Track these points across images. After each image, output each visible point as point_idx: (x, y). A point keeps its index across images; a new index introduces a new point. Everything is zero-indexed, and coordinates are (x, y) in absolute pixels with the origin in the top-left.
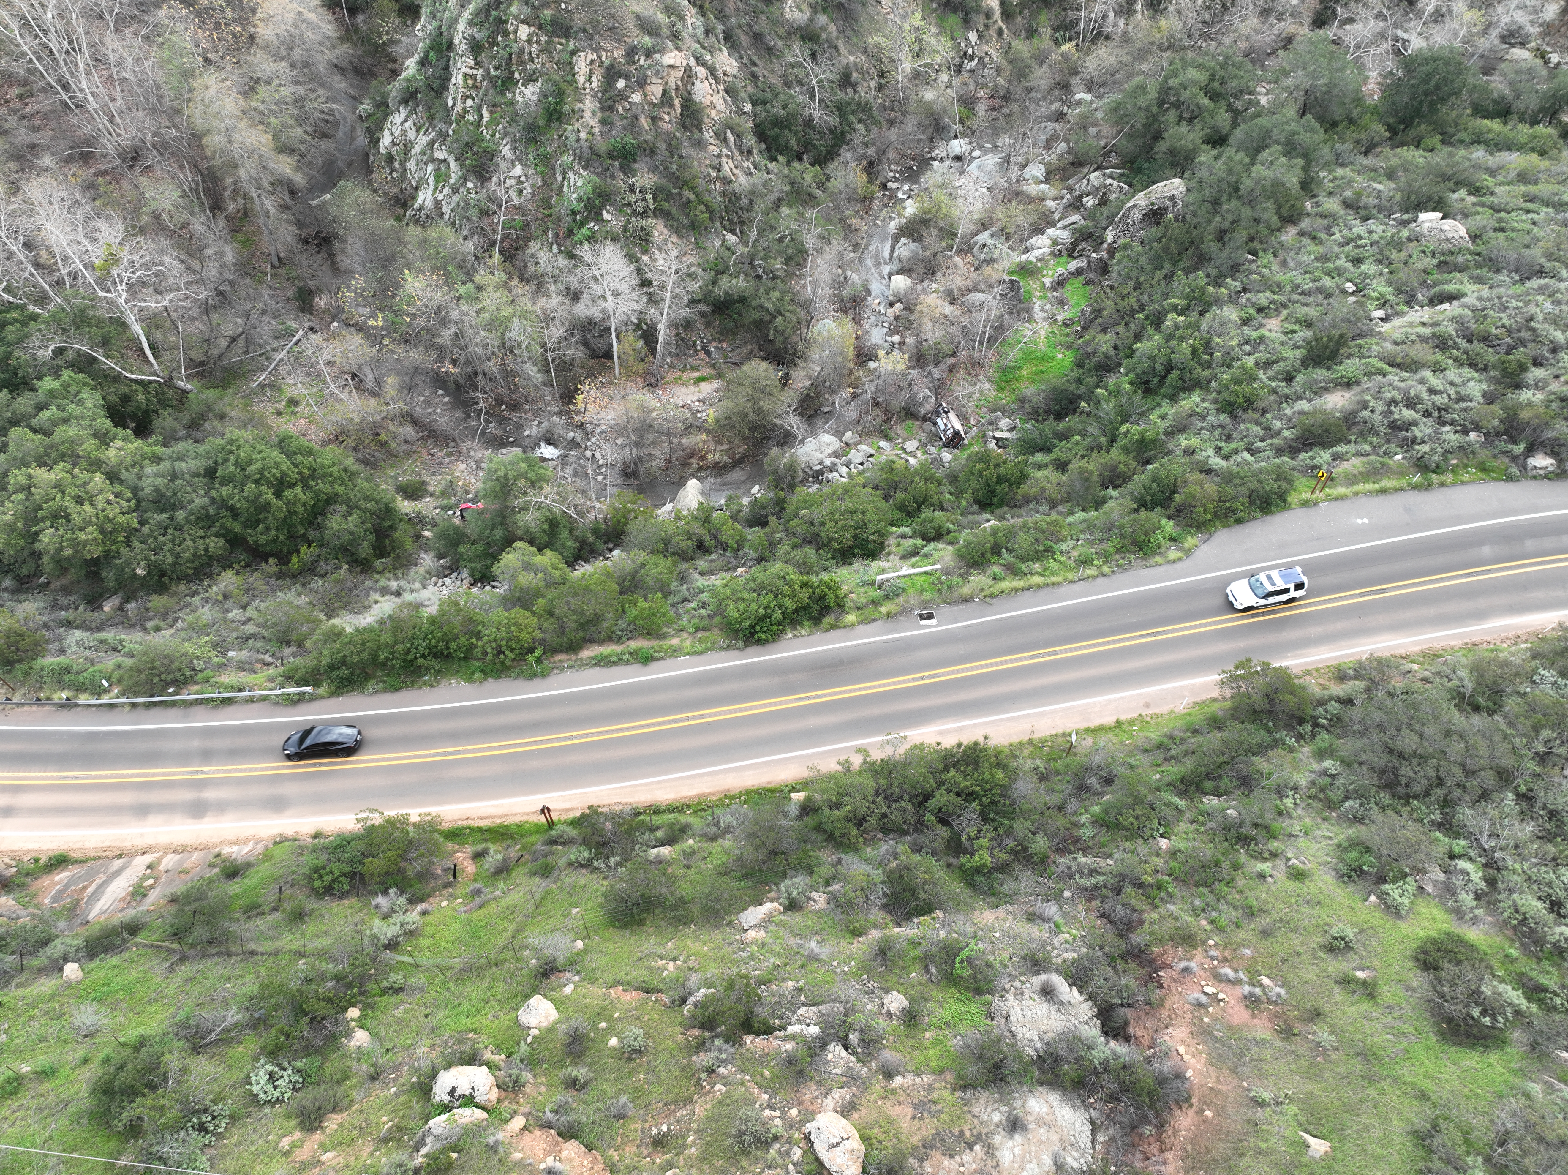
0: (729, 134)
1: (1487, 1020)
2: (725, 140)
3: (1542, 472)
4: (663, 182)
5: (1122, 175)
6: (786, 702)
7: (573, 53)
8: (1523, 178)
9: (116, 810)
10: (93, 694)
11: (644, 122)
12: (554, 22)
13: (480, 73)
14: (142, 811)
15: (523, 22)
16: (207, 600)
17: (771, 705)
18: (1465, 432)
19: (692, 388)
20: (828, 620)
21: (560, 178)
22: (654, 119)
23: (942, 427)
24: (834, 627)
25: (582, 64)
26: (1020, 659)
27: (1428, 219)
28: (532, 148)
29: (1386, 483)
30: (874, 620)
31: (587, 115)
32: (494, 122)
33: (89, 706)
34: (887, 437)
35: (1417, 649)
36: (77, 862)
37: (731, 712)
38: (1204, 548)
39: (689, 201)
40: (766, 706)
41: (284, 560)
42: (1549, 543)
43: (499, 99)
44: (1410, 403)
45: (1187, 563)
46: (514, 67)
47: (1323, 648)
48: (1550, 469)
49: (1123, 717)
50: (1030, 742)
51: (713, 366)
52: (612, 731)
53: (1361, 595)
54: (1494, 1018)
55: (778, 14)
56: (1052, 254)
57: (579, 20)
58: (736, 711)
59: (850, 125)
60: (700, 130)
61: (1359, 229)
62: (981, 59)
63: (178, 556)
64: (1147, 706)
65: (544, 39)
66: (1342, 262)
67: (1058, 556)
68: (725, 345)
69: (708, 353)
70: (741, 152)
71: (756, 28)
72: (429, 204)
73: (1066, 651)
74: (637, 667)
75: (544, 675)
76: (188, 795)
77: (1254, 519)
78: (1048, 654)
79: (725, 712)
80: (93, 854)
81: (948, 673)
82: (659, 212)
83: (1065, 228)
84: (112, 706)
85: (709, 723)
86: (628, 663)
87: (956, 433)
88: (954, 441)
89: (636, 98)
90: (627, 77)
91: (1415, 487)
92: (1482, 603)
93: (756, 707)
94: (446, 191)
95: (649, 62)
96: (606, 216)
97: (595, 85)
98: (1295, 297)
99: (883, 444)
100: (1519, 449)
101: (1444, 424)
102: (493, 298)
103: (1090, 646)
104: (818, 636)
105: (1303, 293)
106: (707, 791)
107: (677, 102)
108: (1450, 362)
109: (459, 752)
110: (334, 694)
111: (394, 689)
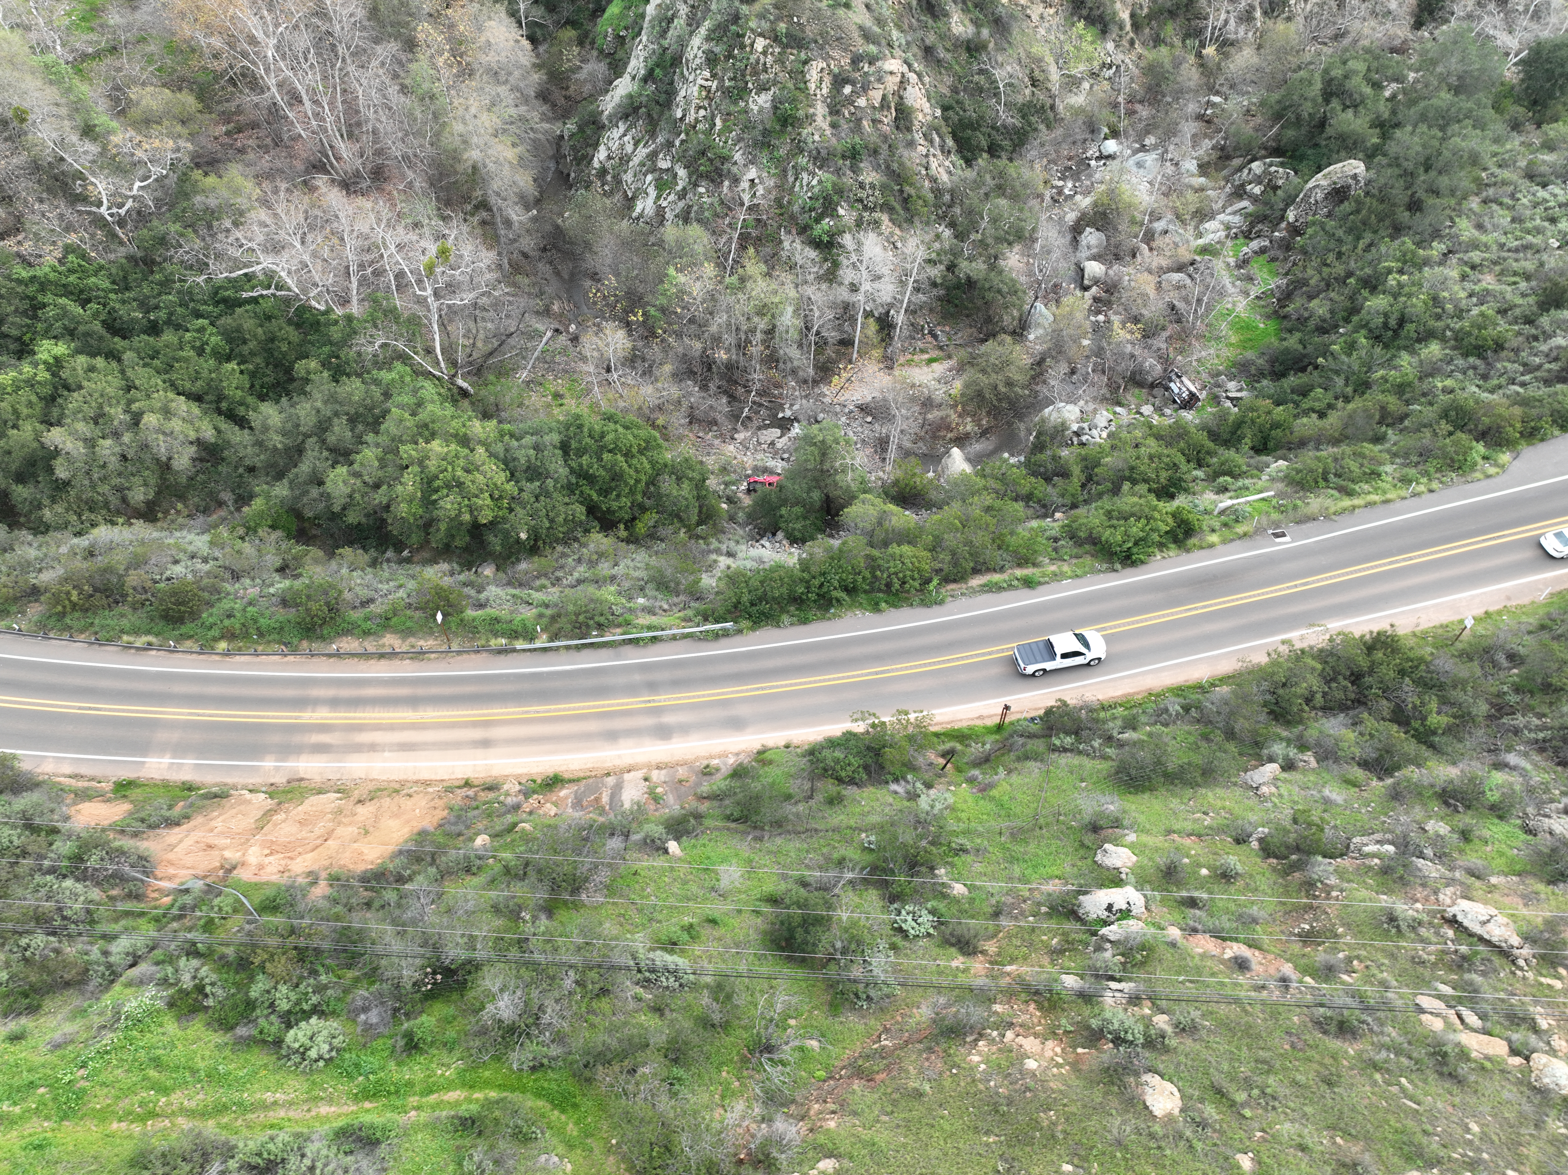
0: (934, 135)
2: (931, 140)
4: (884, 179)
5: (1285, 162)
6: (1177, 613)
7: (805, 62)
9: (587, 737)
10: (525, 639)
11: (867, 125)
12: (788, 35)
13: (714, 85)
14: (612, 736)
15: (761, 35)
17: (1163, 616)
19: (925, 369)
20: (1192, 542)
21: (791, 179)
22: (875, 122)
23: (1176, 391)
24: (1199, 547)
25: (814, 71)
26: (1380, 566)
30: (1232, 540)
31: (819, 119)
32: (727, 129)
33: (524, 650)
34: (1119, 404)
36: (571, 781)
37: (1128, 624)
38: (1517, 463)
39: (910, 196)
40: (1159, 617)
41: (630, 527)
43: (732, 108)
46: (748, 78)
49: (1492, 609)
50: (1415, 634)
51: (941, 348)
55: (945, 29)
57: (810, 31)
58: (1133, 623)
60: (912, 132)
61: (1542, 194)
62: (1118, 67)
63: (552, 521)
65: (777, 50)
67: (1384, 477)
68: (949, 328)
69: (935, 337)
71: (928, 42)
72: (650, 212)
73: (1419, 556)
74: (1026, 591)
75: (941, 603)
76: (649, 721)
78: (1404, 560)
79: (1124, 625)
80: (582, 775)
81: (1318, 581)
82: (886, 207)
83: (1234, 213)
84: (545, 650)
86: (1016, 588)
87: (1192, 395)
88: (1190, 402)
89: (862, 102)
90: (853, 84)
93: (1150, 619)
94: (672, 197)
95: (873, 69)
96: (841, 212)
97: (825, 91)
98: (1505, 254)
99: (1118, 409)
102: (760, 287)
104: (1187, 556)
105: (1509, 250)
109: (888, 671)
110: (753, 629)
111: (804, 621)
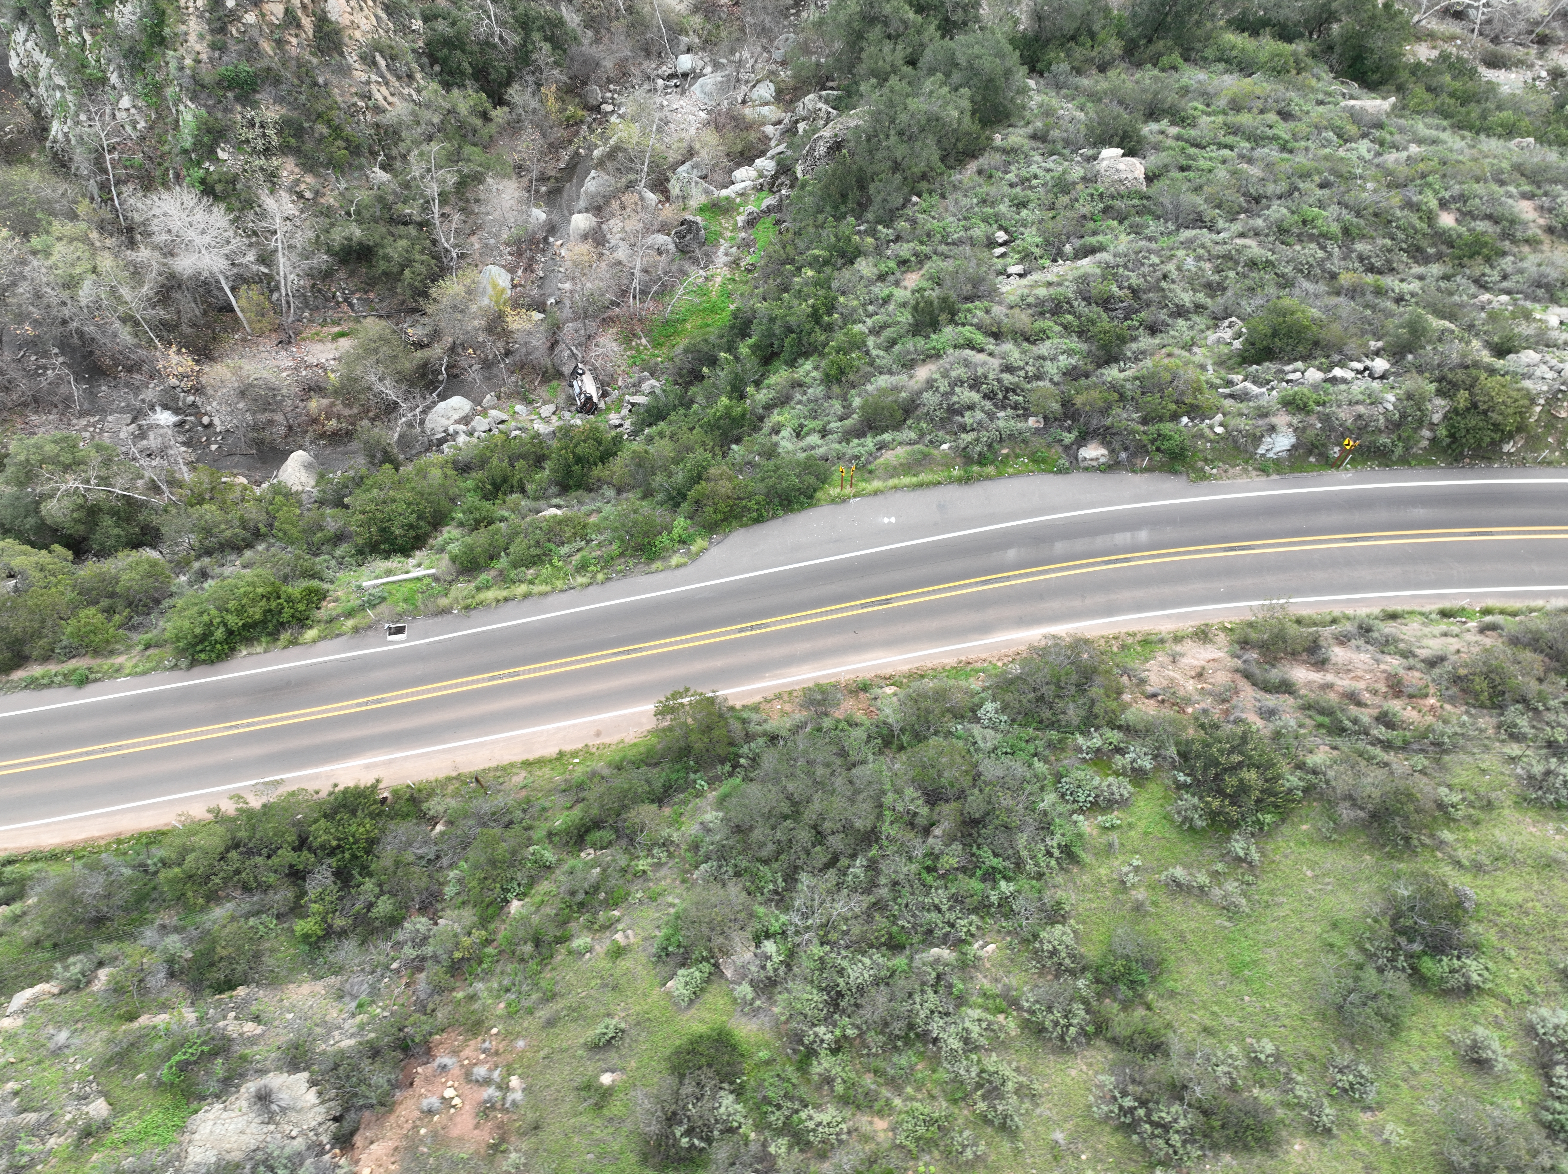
0: (379, 58)
2: (375, 63)
3: (1094, 463)
4: (293, 114)
5: (839, 98)
11: (267, 47)
17: (197, 734)
18: (1026, 416)
19: (329, 345)
20: (285, 636)
21: (173, 112)
24: (293, 642)
26: (478, 681)
27: (1110, 154)
28: (139, 76)
29: (923, 477)
30: (338, 636)
32: (97, 45)
35: (905, 668)
37: (151, 742)
38: (715, 551)
40: (191, 735)
42: (1080, 545)
43: (98, 19)
44: (975, 384)
45: (691, 569)
47: (806, 667)
48: (1103, 460)
49: (568, 748)
51: (355, 320)
52: (16, 766)
53: (863, 606)
54: (695, 1137)
56: (754, 188)
59: (533, 43)
60: (341, 54)
61: (1038, 166)
64: (598, 734)
67: (555, 561)
68: (372, 295)
69: (351, 305)
70: (399, 78)
73: (530, 671)
74: (69, 690)
77: (774, 517)
78: (510, 675)
81: (395, 698)
83: (772, 158)
85: (123, 756)
86: (60, 685)
87: (590, 399)
88: (587, 405)
89: (252, 18)
91: (952, 481)
92: (990, 614)
96: (222, 155)
97: (200, 3)
100: (1069, 438)
101: (1004, 408)
103: (556, 666)
105: (952, 243)
106: (97, 834)
107: (307, 22)
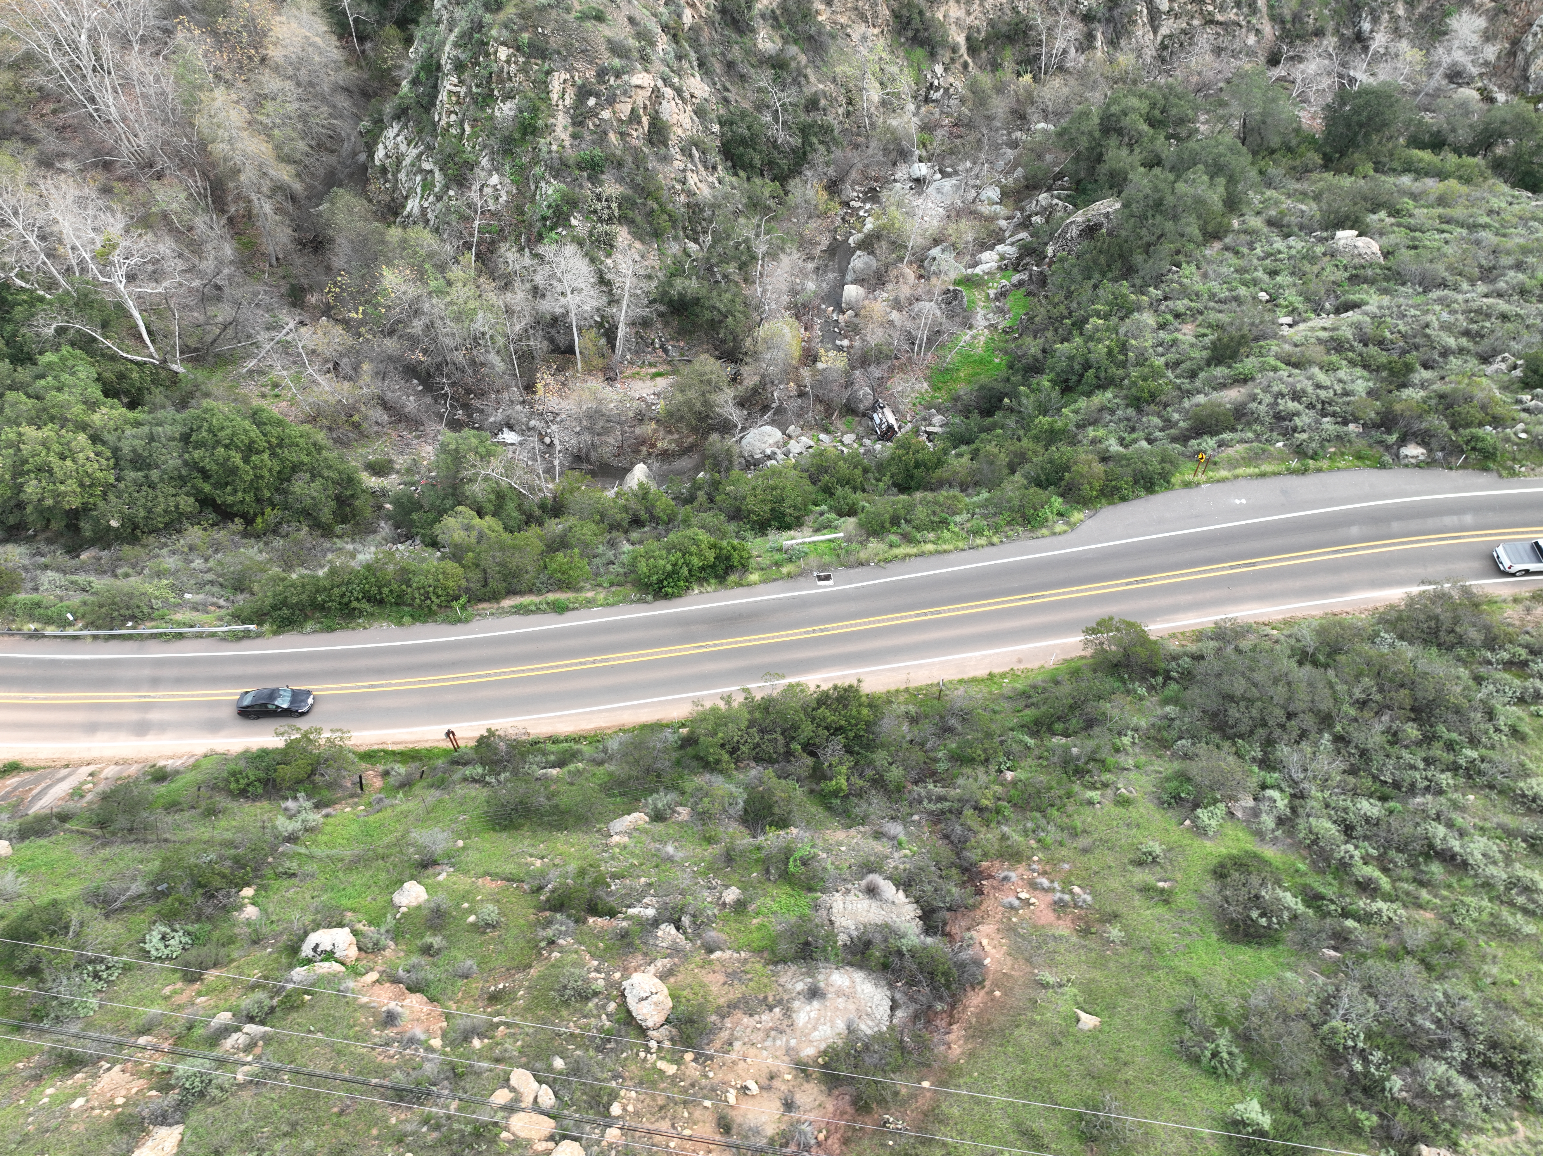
0: (694, 151)
1: (1263, 921)
2: (691, 156)
3: (1413, 461)
4: (629, 192)
5: (1069, 196)
6: (685, 650)
7: (548, 73)
8: (1442, 201)
9: (69, 727)
10: (59, 626)
11: (613, 137)
12: (530, 45)
13: (463, 90)
14: (92, 728)
15: (503, 44)
16: (174, 552)
17: (671, 651)
18: (1345, 423)
19: (649, 383)
20: (733, 578)
21: (533, 188)
22: (623, 135)
23: (878, 421)
24: (738, 584)
25: (556, 83)
26: (906, 617)
27: (1345, 236)
28: (508, 160)
29: (1266, 468)
30: (775, 580)
31: (559, 129)
32: (475, 135)
33: (55, 637)
34: (826, 430)
35: (1280, 617)
36: (29, 770)
37: (633, 657)
38: (1090, 522)
39: (653, 211)
40: (666, 652)
41: (249, 521)
42: (1414, 525)
43: (480, 115)
44: (1296, 396)
45: (1071, 536)
46: (494, 86)
47: (1191, 614)
48: (1421, 458)
49: (996, 671)
50: (907, 690)
51: (669, 363)
52: (523, 671)
53: (1232, 568)
54: (1269, 919)
55: (751, 44)
56: (1000, 268)
57: (554, 43)
58: (638, 656)
59: (811, 145)
60: (667, 146)
61: (1279, 244)
62: (947, 90)
63: (150, 511)
64: (1020, 661)
65: (521, 60)
66: (1260, 274)
67: (952, 527)
68: (682, 344)
69: (666, 351)
70: (706, 168)
71: (730, 57)
72: (416, 211)
73: (949, 611)
74: (553, 616)
75: (466, 621)
76: (134, 716)
77: (1138, 497)
78: (933, 613)
79: (628, 657)
80: (42, 764)
81: (838, 628)
82: (623, 219)
83: (1012, 244)
84: (75, 638)
85: (613, 666)
86: (544, 612)
87: (890, 427)
88: (888, 434)
89: (606, 114)
90: (597, 95)
91: (1292, 472)
92: (1346, 577)
93: (657, 653)
94: (431, 198)
95: (619, 82)
96: (574, 222)
97: (568, 102)
98: (1212, 304)
99: (822, 436)
100: (1393, 438)
101: (1325, 416)
102: (461, 293)
103: (972, 607)
104: (723, 593)
105: (1220, 301)
106: (604, 725)
107: (645, 120)
108: (1344, 363)
109: (382, 686)
110: (276, 633)
111: (330, 629)
